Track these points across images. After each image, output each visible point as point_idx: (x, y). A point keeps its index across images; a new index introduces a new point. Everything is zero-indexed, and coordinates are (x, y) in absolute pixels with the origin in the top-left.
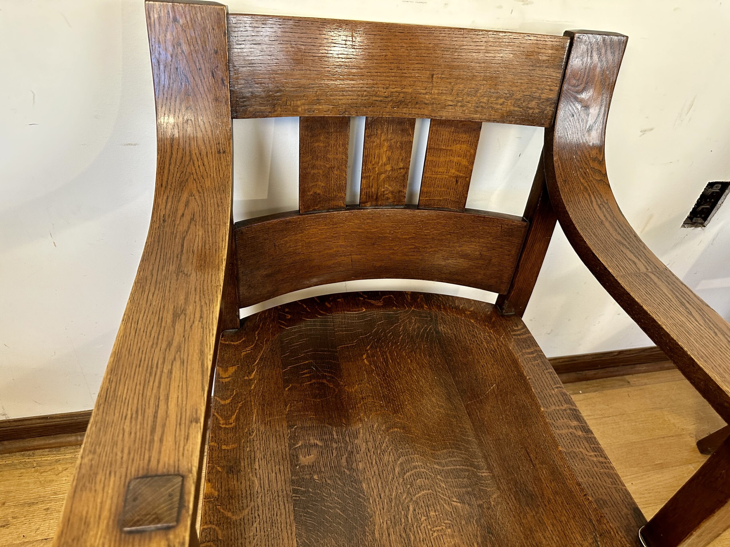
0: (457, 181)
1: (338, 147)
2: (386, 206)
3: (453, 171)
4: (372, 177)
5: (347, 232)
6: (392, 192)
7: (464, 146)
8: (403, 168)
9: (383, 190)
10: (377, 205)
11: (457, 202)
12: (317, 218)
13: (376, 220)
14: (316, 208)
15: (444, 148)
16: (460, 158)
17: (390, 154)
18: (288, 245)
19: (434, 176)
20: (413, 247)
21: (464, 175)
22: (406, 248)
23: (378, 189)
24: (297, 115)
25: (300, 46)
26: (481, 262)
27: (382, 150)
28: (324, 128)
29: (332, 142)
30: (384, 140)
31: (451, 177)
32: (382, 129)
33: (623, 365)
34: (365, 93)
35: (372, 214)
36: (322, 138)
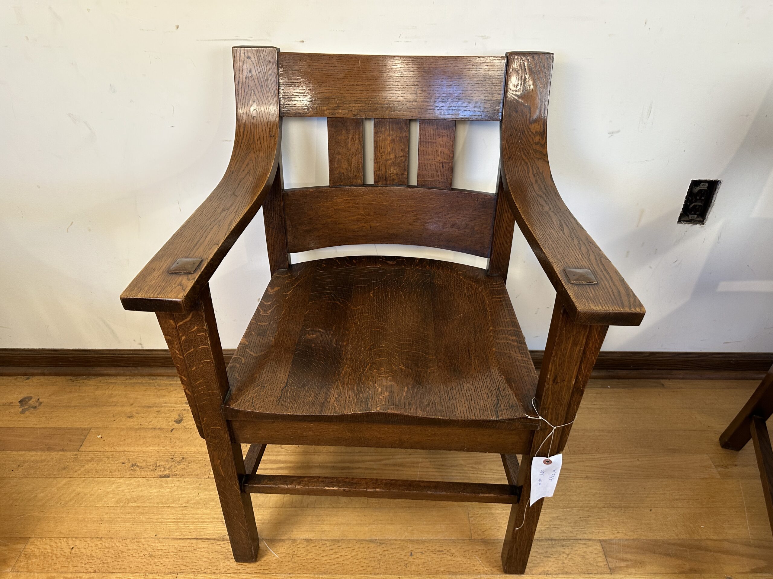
0: (443, 166)
1: (355, 140)
2: (393, 185)
3: (439, 158)
4: (381, 163)
5: (365, 204)
6: (397, 175)
7: (445, 139)
8: (403, 156)
9: (390, 172)
10: (386, 184)
11: (444, 182)
12: (342, 191)
13: (386, 196)
14: (341, 184)
15: (431, 141)
16: (443, 148)
17: (393, 146)
18: (321, 209)
19: (426, 162)
20: (416, 218)
21: (447, 161)
22: (410, 219)
23: (386, 172)
24: (324, 116)
25: (324, 72)
26: (467, 231)
27: (386, 143)
28: (344, 126)
29: (351, 136)
30: (387, 136)
31: (438, 162)
32: (386, 128)
33: (658, 369)
34: (370, 102)
35: (382, 190)
36: (343, 133)
